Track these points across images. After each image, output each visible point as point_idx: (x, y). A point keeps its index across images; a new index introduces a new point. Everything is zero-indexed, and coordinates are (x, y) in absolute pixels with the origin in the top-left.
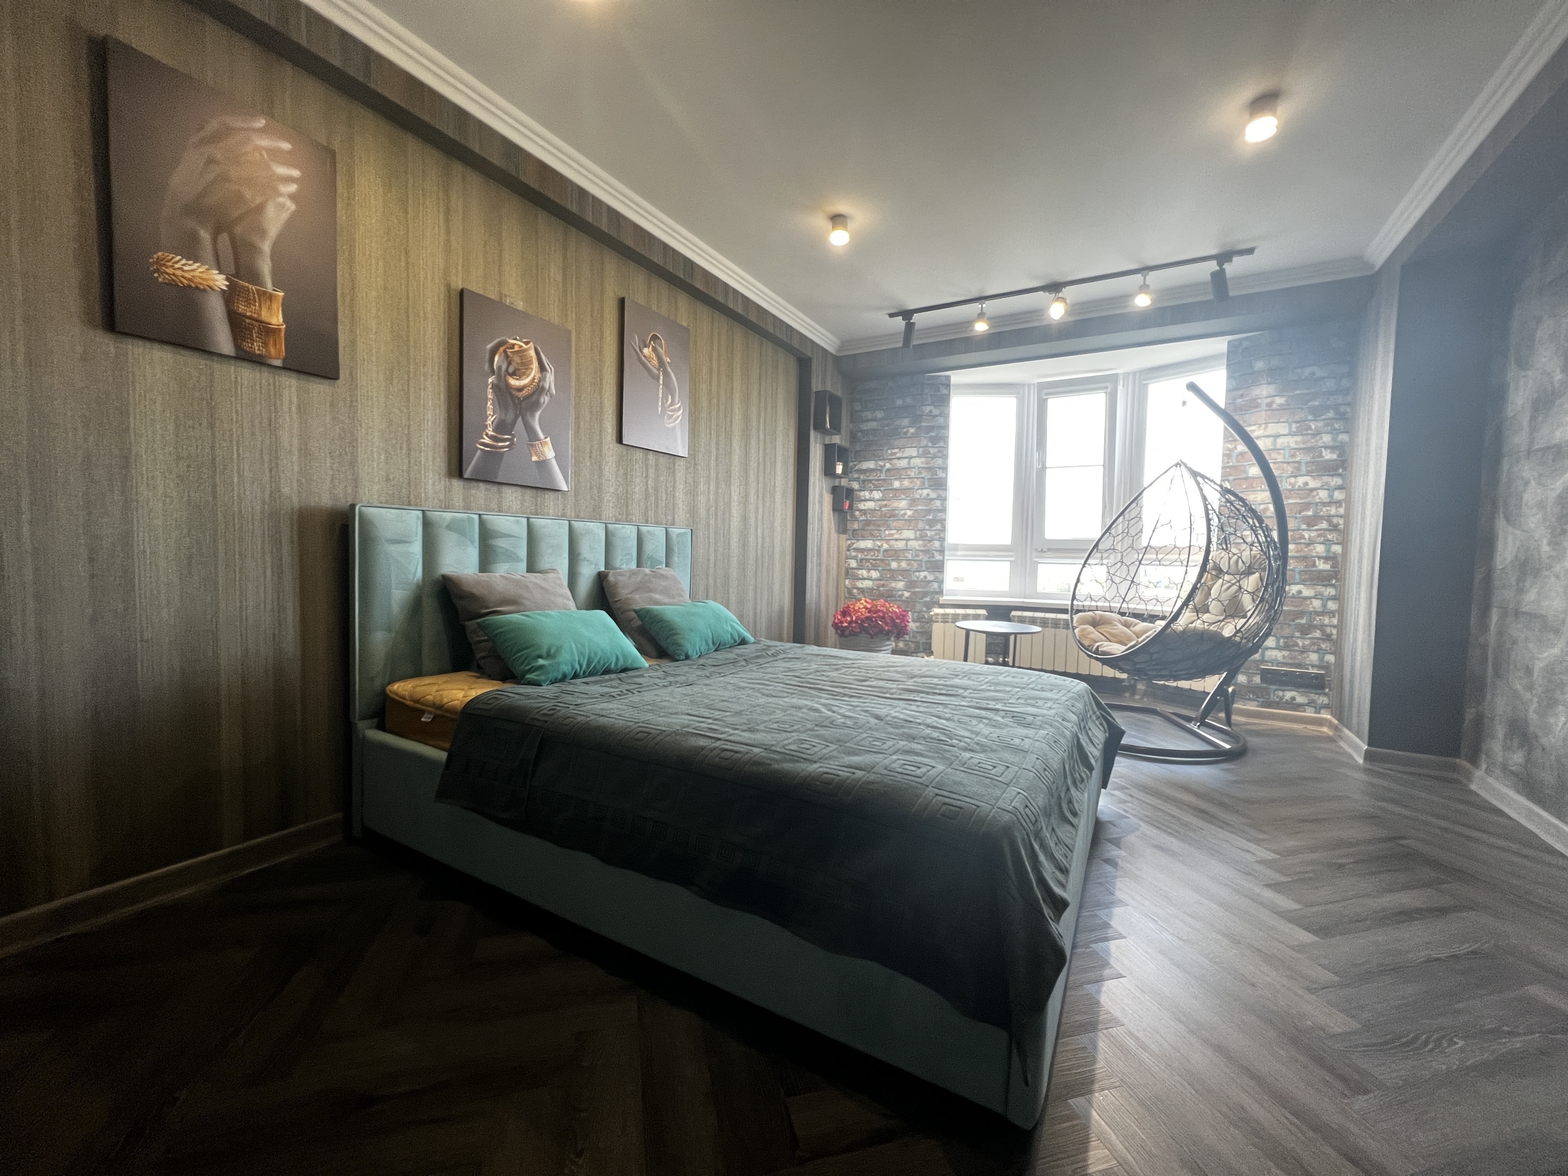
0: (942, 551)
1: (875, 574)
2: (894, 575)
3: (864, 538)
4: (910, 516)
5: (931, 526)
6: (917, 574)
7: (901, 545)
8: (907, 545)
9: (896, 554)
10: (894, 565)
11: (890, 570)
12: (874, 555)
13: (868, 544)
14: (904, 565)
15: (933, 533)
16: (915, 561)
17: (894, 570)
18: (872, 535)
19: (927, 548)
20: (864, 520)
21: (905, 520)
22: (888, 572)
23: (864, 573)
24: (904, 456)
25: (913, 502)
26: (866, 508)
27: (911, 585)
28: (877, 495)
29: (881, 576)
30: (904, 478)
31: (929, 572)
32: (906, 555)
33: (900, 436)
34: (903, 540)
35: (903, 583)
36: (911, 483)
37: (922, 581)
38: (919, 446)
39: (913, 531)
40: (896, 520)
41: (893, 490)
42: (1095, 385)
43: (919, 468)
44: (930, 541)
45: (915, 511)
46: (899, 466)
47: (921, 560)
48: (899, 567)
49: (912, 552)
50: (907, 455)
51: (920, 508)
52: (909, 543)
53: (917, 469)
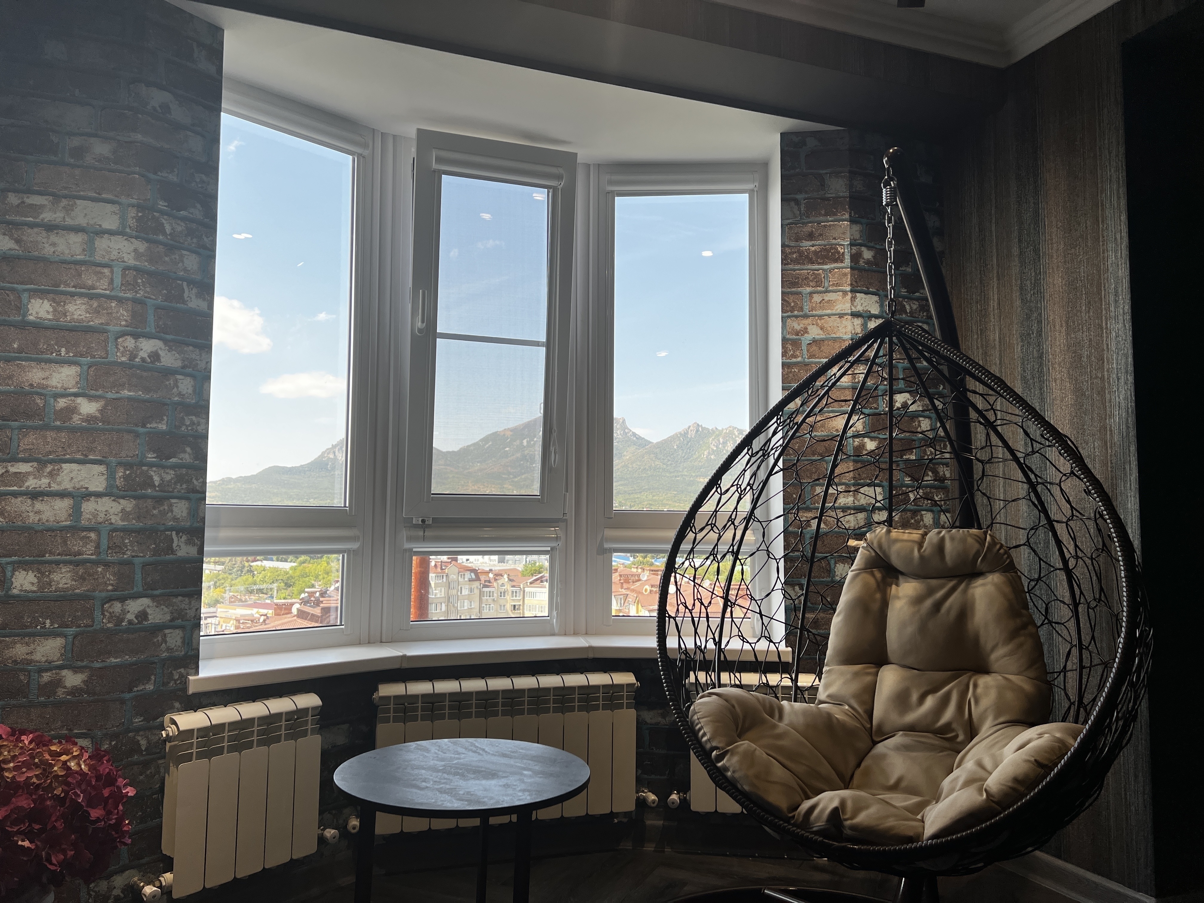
0: (196, 532)
2: (24, 617)
4: (90, 419)
5: (163, 454)
6: (117, 607)
7: (54, 512)
8: (76, 511)
9: (32, 545)
10: (23, 582)
11: (5, 601)
14: (63, 578)
15: (170, 475)
16: (107, 565)
17: (26, 601)
21: (73, 430)
24: (69, 222)
27: (88, 646)
30: (73, 295)
31: (153, 597)
32: (75, 545)
33: (53, 158)
34: (62, 495)
35: (59, 642)
36: (97, 312)
37: (127, 631)
38: (124, 200)
39: (102, 468)
40: (35, 428)
41: (24, 325)
42: (554, 170)
43: (127, 268)
44: (159, 500)
45: (109, 402)
46: (48, 250)
47: (129, 563)
48: (41, 588)
49: (93, 535)
50: (81, 221)
51: (126, 393)
52: (89, 507)
53: (118, 271)
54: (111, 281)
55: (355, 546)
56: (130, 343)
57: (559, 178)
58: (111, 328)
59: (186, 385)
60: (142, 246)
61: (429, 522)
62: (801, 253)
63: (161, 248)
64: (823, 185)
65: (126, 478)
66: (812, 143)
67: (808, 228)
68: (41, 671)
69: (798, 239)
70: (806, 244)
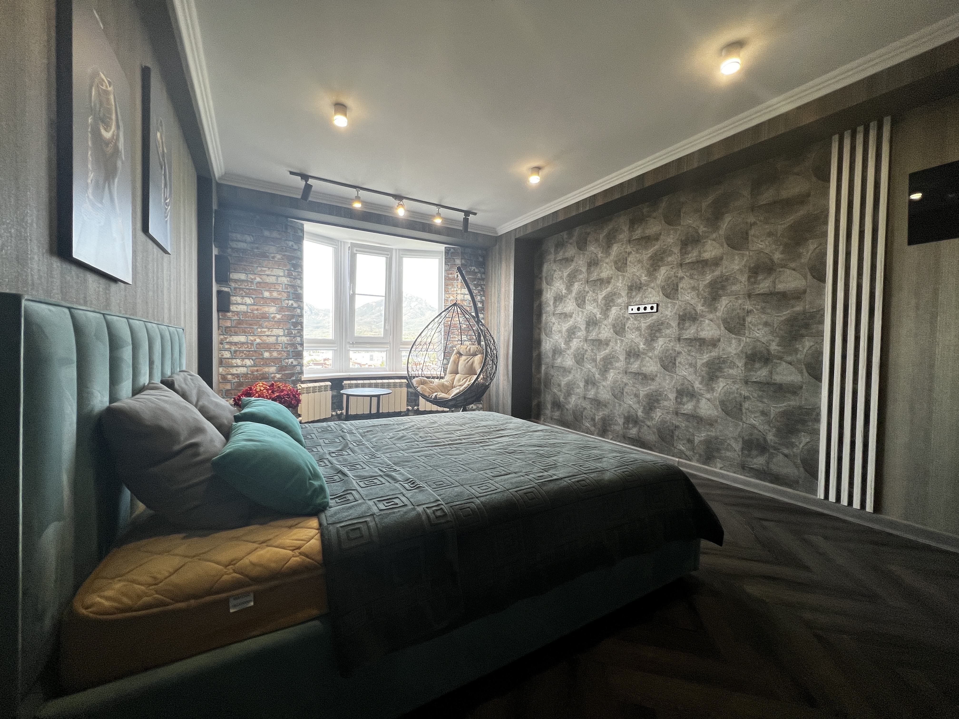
0: (302, 345)
1: (248, 362)
2: (267, 362)
3: (236, 334)
4: (279, 319)
5: (295, 327)
6: (287, 360)
7: (272, 340)
8: (277, 339)
9: (268, 347)
10: (266, 355)
11: (263, 359)
12: (248, 347)
13: (242, 339)
14: (275, 354)
15: (296, 332)
16: (284, 351)
17: (267, 359)
18: (245, 332)
19: (292, 342)
20: (236, 320)
21: (275, 321)
22: (261, 360)
23: (239, 362)
24: (272, 274)
25: (281, 310)
26: (238, 310)
27: (281, 369)
28: (249, 301)
29: (254, 364)
30: (274, 291)
31: (294, 359)
32: (277, 347)
33: (268, 259)
34: (274, 336)
35: (275, 368)
36: (279, 294)
37: (289, 366)
38: (285, 269)
39: (282, 330)
40: (267, 321)
41: (263, 298)
42: (386, 253)
43: (285, 284)
44: (294, 337)
45: (283, 315)
46: (268, 281)
47: (289, 351)
48: (270, 356)
49: (281, 345)
50: (275, 274)
51: (286, 313)
52: (279, 338)
53: (284, 285)
54: (282, 287)
55: (336, 348)
56: (287, 301)
57: (388, 255)
58: (283, 298)
59: (298, 311)
60: (289, 279)
61: (354, 343)
62: (449, 278)
63: (292, 279)
64: (454, 261)
65: (288, 332)
66: (452, 250)
67: (451, 272)
68: (271, 374)
69: (448, 274)
70: (450, 276)
